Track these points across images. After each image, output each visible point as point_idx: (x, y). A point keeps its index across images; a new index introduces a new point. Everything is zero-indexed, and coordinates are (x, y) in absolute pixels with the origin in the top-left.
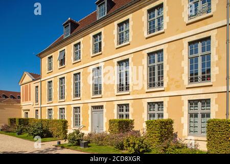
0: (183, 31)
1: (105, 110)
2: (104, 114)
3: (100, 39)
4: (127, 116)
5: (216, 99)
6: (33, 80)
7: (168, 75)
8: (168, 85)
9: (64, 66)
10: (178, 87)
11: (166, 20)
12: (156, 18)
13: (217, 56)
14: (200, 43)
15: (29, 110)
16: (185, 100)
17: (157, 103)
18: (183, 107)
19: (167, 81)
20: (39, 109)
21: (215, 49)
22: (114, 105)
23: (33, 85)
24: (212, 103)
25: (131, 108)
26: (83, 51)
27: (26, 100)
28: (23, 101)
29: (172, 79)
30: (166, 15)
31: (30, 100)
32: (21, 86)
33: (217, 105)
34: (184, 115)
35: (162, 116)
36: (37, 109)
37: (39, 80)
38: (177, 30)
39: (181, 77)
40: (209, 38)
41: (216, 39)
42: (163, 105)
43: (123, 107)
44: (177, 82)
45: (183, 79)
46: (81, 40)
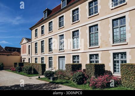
0: (109, 14)
1: (66, 58)
2: (65, 61)
3: (63, 19)
4: (78, 62)
5: (130, 52)
6: (28, 42)
7: (101, 39)
8: (101, 44)
9: (43, 34)
10: (107, 45)
11: (99, 7)
12: (93, 6)
13: (130, 27)
14: (119, 20)
15: (25, 59)
16: (111, 53)
17: (95, 55)
18: (110, 57)
19: (101, 42)
20: (30, 58)
21: (128, 23)
22: (71, 56)
23: (27, 45)
24: (128, 54)
25: (80, 58)
26: (54, 26)
27: (24, 53)
28: (22, 53)
29: (103, 41)
30: (99, 5)
31: (26, 53)
32: (21, 45)
33: (131, 56)
34: (111, 62)
35: (98, 62)
36: (29, 58)
37: (31, 42)
38: (106, 13)
39: (109, 40)
40: (124, 17)
41: (129, 18)
42: (98, 56)
43: (76, 57)
44: (107, 42)
45: (110, 41)
46: (52, 20)
